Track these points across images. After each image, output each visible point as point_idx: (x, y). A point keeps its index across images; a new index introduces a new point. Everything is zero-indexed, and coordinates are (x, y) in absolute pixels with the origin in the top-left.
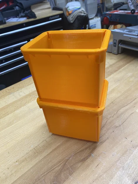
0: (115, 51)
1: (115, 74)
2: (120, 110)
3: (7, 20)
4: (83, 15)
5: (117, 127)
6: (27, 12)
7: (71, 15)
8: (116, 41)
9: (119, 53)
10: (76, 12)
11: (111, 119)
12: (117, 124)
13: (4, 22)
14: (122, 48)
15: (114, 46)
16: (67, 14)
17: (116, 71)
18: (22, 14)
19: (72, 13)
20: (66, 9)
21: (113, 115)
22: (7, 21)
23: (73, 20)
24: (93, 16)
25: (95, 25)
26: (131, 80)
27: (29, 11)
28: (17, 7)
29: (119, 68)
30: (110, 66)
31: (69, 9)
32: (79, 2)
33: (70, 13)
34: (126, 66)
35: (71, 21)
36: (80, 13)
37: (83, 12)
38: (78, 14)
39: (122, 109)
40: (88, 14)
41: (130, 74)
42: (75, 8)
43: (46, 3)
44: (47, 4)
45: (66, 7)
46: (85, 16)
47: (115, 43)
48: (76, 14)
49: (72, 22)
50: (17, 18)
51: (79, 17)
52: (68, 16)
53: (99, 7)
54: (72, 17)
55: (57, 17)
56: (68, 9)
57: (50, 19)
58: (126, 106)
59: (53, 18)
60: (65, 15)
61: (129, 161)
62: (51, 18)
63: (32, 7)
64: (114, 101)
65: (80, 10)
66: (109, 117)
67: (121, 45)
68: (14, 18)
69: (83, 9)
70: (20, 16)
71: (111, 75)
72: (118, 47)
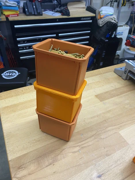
0: (124, 77)
1: (116, 97)
2: (109, 128)
3: (44, 11)
4: (113, 22)
5: (101, 139)
6: (63, 8)
7: (102, 19)
8: (127, 70)
9: (127, 80)
10: (107, 17)
11: (100, 132)
12: (102, 137)
13: (41, 14)
14: (130, 77)
15: (124, 73)
16: (99, 17)
17: (118, 95)
18: (58, 9)
19: (103, 18)
20: (99, 12)
21: (102, 130)
22: (43, 13)
23: (102, 24)
24: (123, 23)
25: (123, 32)
26: (126, 107)
27: (65, 7)
28: (56, 1)
29: (121, 93)
30: (115, 89)
31: (102, 14)
32: (114, 8)
33: (101, 17)
34: (128, 93)
35: (100, 24)
36: (111, 19)
37: (114, 19)
38: (109, 20)
39: (110, 127)
40: (118, 22)
41: (127, 101)
42: (108, 13)
43: (83, 2)
44: (83, 4)
45: (100, 10)
46: (115, 23)
47: (125, 71)
48: (107, 19)
49: (101, 26)
50: (53, 11)
51: (108, 23)
52: (99, 19)
53: (132, 15)
54: (102, 22)
55: (88, 19)
56: (101, 12)
57: (81, 19)
58: (114, 126)
59: (85, 19)
60: (97, 17)
61: (100, 162)
62: (83, 19)
63: (69, 4)
64: (107, 119)
65: (112, 17)
66: (99, 130)
67: (130, 74)
68: (50, 10)
69: (115, 16)
70: (56, 10)
71: (113, 97)
72: (127, 75)
